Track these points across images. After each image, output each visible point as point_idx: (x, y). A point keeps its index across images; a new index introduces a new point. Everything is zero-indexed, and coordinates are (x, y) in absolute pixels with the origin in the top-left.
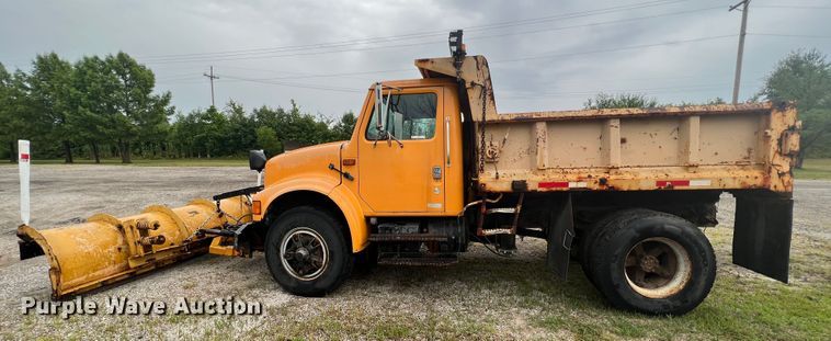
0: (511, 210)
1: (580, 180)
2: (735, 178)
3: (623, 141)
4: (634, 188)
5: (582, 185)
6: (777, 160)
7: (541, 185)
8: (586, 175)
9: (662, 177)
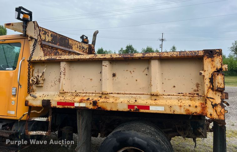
0: (44, 119)
1: (81, 101)
2: (181, 106)
3: (114, 75)
4: (114, 109)
5: (82, 105)
6: (211, 94)
7: (59, 103)
8: (86, 98)
9: (132, 102)
